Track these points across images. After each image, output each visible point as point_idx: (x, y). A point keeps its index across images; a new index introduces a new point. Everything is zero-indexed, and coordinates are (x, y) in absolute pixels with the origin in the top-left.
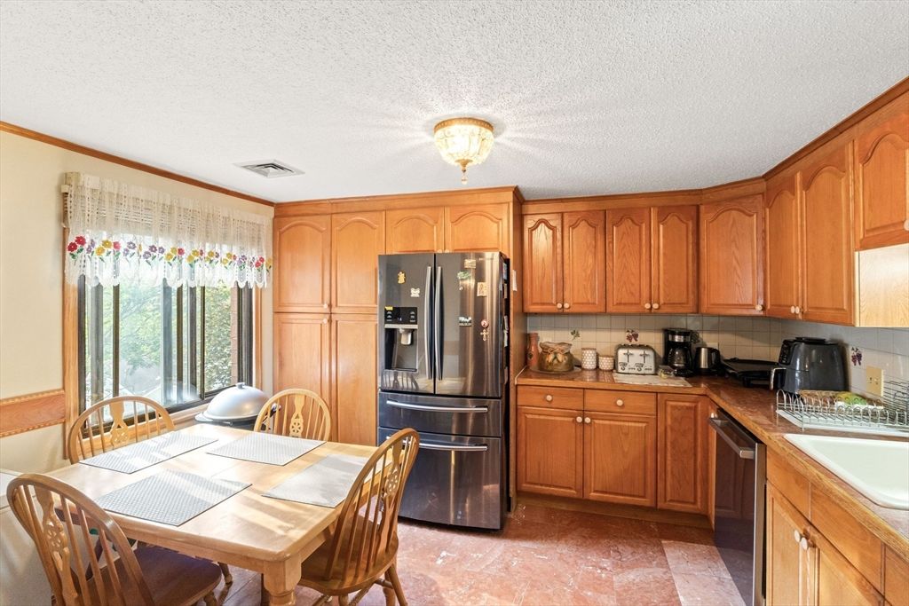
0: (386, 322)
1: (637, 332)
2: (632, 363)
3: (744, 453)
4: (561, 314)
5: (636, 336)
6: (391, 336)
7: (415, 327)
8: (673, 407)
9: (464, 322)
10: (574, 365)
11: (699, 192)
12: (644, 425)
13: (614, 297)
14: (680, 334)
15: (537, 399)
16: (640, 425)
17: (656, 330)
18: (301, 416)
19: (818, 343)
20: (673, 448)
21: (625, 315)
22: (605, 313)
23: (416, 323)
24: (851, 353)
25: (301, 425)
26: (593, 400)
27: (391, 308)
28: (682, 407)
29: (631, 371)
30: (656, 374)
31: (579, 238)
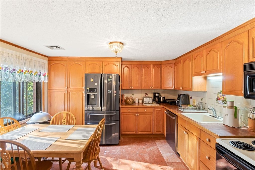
0: (87, 92)
1: (147, 93)
2: (147, 101)
3: (173, 118)
4: (131, 89)
5: (147, 95)
6: (88, 96)
7: (96, 93)
8: (157, 110)
9: (109, 92)
10: (134, 102)
11: (161, 62)
12: (150, 115)
13: (143, 86)
14: (157, 94)
15: (126, 111)
16: (149, 115)
17: (152, 93)
18: (65, 119)
19: (184, 95)
20: (157, 120)
21: (145, 89)
22: (141, 89)
23: (96, 92)
24: (190, 97)
25: (66, 122)
26: (140, 110)
27: (89, 88)
28: (159, 110)
29: (147, 103)
30: (152, 103)
31: (135, 71)
